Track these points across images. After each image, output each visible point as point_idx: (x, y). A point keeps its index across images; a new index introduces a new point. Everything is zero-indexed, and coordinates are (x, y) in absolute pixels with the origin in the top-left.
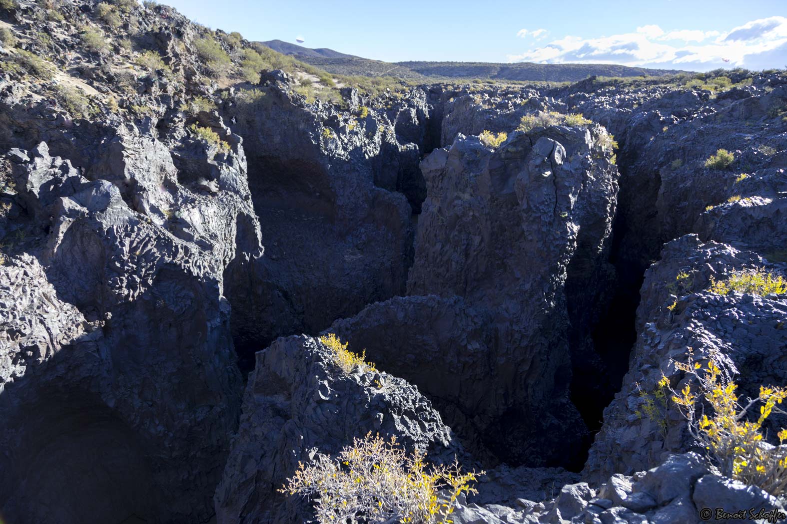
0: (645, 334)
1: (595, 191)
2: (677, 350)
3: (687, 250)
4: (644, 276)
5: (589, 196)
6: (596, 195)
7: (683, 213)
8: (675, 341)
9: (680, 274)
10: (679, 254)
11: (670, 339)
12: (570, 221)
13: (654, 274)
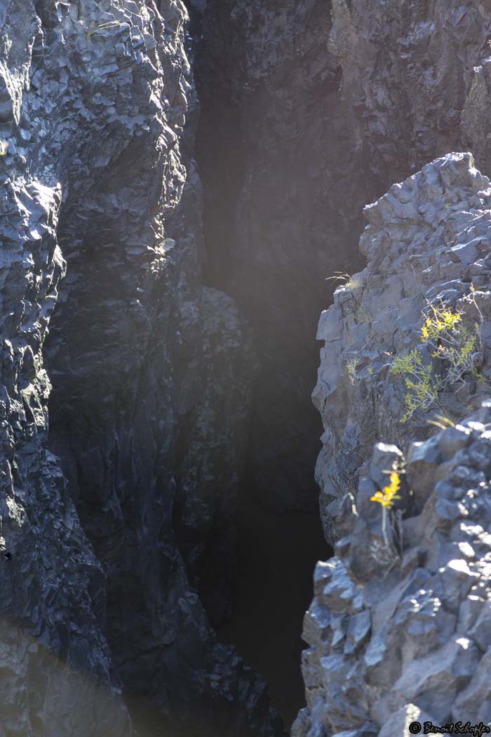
0: (321, 605)
1: (94, 38)
2: (426, 662)
3: (443, 216)
4: (319, 336)
5: (76, 59)
6: (100, 54)
7: (425, 65)
8: (415, 628)
9: (431, 315)
10: (420, 237)
11: (399, 621)
12: (21, 168)
13: (352, 327)
